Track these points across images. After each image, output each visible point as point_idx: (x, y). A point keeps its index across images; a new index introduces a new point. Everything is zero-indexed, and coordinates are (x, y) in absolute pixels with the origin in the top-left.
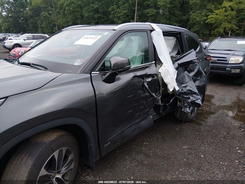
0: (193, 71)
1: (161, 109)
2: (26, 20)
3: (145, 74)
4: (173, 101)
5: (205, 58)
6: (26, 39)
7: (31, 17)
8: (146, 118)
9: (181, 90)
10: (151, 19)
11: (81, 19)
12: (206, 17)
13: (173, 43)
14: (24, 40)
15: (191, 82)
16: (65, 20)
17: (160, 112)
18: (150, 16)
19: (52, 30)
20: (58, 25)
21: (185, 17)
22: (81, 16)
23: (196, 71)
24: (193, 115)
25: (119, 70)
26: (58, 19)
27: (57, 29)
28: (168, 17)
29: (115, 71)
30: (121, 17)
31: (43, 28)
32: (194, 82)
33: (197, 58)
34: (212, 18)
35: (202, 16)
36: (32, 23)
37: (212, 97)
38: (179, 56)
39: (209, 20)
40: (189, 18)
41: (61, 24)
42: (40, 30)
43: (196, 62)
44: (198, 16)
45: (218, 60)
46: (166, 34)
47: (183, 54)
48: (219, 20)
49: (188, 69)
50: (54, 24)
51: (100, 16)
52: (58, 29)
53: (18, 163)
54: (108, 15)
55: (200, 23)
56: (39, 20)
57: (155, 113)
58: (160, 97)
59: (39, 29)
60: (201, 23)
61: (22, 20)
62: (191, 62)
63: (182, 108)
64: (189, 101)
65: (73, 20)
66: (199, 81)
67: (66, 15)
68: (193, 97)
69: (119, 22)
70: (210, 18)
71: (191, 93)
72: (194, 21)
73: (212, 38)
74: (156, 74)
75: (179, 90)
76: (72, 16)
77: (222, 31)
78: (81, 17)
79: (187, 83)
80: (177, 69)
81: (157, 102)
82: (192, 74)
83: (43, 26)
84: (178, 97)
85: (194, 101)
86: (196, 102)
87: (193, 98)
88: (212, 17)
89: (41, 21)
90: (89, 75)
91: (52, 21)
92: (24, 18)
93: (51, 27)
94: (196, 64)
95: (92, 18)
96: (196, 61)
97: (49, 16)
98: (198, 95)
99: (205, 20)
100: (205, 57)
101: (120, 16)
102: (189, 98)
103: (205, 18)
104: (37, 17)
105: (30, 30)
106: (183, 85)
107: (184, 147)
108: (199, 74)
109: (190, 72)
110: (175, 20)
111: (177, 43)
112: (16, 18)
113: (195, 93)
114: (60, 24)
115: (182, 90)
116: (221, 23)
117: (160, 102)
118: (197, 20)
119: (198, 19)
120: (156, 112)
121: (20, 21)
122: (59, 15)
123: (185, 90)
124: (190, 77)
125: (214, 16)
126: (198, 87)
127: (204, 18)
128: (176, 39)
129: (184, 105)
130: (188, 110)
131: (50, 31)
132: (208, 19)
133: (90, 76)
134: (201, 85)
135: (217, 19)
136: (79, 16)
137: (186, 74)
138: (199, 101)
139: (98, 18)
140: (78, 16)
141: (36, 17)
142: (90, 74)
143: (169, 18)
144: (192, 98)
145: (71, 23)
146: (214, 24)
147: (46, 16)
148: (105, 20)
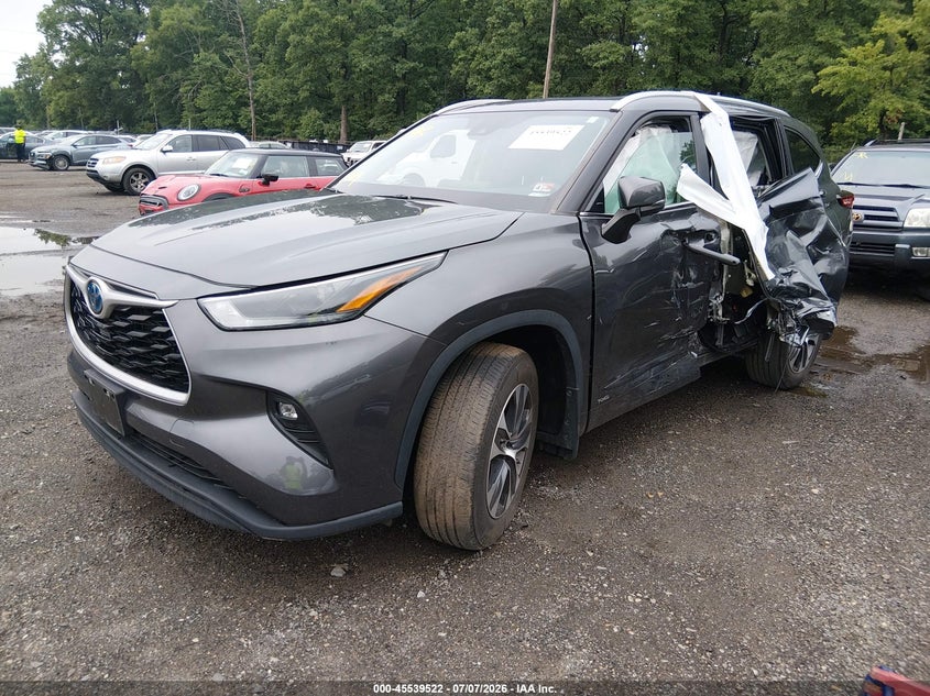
0: (811, 230)
1: (720, 335)
2: (137, 80)
3: (689, 229)
4: (753, 312)
5: (839, 200)
6: (171, 148)
7: (159, 69)
8: (682, 355)
9: (778, 280)
10: (605, 81)
11: (344, 77)
12: (811, 73)
13: (749, 150)
14: (164, 152)
15: (804, 261)
16: (281, 82)
17: (717, 343)
18: (604, 68)
19: (236, 117)
20: (255, 101)
21: (734, 73)
22: (344, 66)
23: (819, 229)
24: (801, 369)
25: (643, 209)
26: (255, 78)
27: (252, 115)
28: (668, 72)
29: (633, 211)
30: (494, 73)
31: (201, 111)
32: (814, 263)
33: (822, 193)
34: (834, 76)
35: (799, 67)
36: (160, 92)
37: (853, 332)
38: (768, 187)
39: (824, 84)
40: (749, 77)
41: (271, 96)
42: (188, 115)
43: (819, 205)
44: (780, 69)
45: (867, 217)
46: (738, 123)
47: (781, 182)
48: (860, 82)
49: (796, 225)
50: (241, 96)
51: (414, 69)
52: (256, 114)
53: (456, 406)
54: (441, 65)
55: (788, 96)
56: (186, 83)
57: (701, 348)
58: (722, 298)
59: (185, 113)
60: (794, 93)
61: (122, 81)
62: (803, 205)
63: (778, 335)
64: (801, 313)
65: (312, 81)
66: (829, 260)
67: (289, 65)
68: (809, 302)
69: (485, 91)
70: (826, 75)
71: (805, 292)
72: (768, 86)
73: (833, 148)
74: (714, 231)
75: (773, 280)
76: (310, 66)
77: (871, 122)
78: (343, 72)
79: (793, 263)
80: (767, 221)
81: (712, 313)
82: (808, 238)
83: (200, 102)
84: (771, 298)
85: (815, 313)
86: (823, 316)
87: (811, 306)
88: (834, 74)
89: (193, 85)
90: (575, 220)
91: (236, 85)
92: (128, 75)
93: (230, 107)
94: (821, 209)
95: (383, 77)
96: (819, 201)
97: (224, 67)
98: (826, 299)
99: (808, 85)
100: (838, 197)
101: (489, 69)
102: (801, 307)
103: (809, 76)
104: (180, 72)
105: (151, 119)
106: (782, 270)
107: (784, 442)
108: (826, 239)
109: (800, 232)
110: (696, 81)
111: (760, 151)
112: (101, 74)
113: (815, 293)
114: (267, 96)
115: (782, 282)
116: (870, 96)
117: (720, 312)
118: (780, 83)
119: (782, 79)
120: (705, 345)
121: (115, 85)
122: (262, 65)
123: (788, 282)
124: (802, 247)
125: (843, 69)
126: (824, 278)
127: (805, 76)
128: (757, 140)
129: (785, 325)
130: (796, 340)
131: (227, 122)
132: (818, 79)
133: (577, 221)
134: (834, 272)
135: (854, 81)
136: (335, 69)
137: (792, 240)
138: (828, 313)
139: (404, 76)
140: (330, 70)
141: (174, 69)
142: (578, 215)
143: (671, 75)
144: (808, 307)
145: (307, 94)
146: (842, 98)
147: (213, 68)
148: (431, 83)
